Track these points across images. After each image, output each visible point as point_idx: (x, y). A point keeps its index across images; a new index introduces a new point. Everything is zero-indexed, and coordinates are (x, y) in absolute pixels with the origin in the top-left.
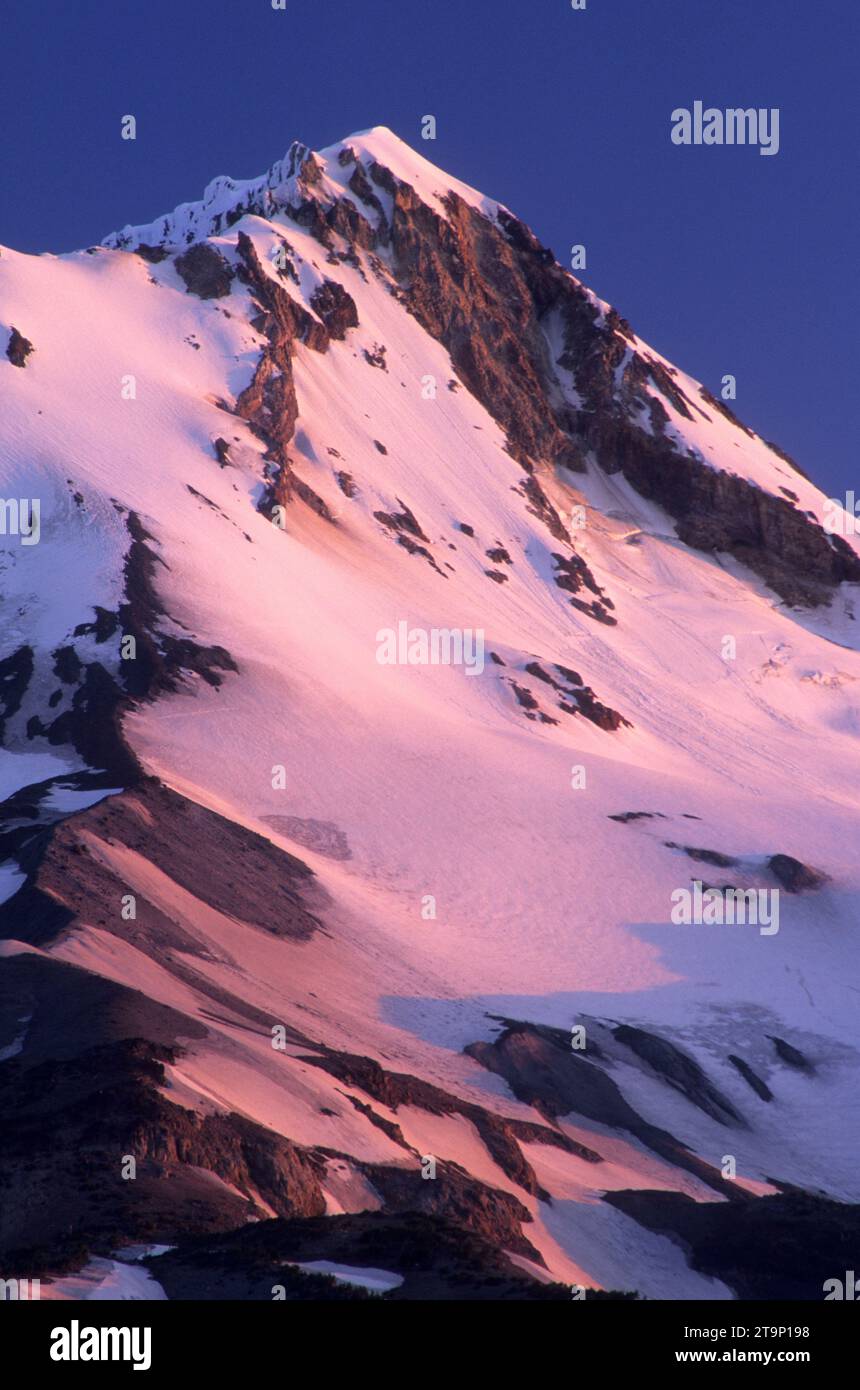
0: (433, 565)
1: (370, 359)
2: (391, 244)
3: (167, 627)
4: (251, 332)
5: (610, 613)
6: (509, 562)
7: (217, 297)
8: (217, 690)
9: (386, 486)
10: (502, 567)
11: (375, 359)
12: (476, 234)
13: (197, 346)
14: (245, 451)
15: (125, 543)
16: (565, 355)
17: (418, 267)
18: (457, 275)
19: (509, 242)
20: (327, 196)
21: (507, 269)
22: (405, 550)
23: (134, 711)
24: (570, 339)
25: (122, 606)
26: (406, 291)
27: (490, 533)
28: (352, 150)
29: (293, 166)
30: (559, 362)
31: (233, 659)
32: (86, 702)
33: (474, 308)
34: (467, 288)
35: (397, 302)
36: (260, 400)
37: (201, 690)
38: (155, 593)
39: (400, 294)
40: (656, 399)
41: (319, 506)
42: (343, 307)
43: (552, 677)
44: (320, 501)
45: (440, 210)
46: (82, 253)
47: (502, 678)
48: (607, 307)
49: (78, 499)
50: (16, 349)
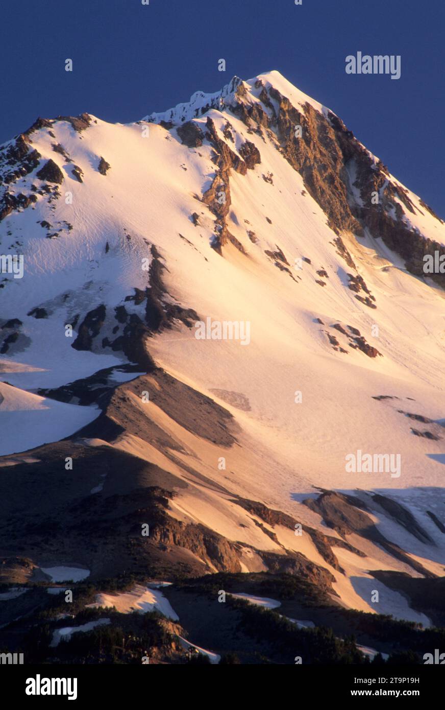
0: (292, 276)
1: (265, 179)
2: (277, 125)
3: (168, 299)
4: (211, 164)
5: (373, 303)
6: (327, 277)
7: (196, 147)
8: (191, 329)
9: (270, 238)
10: (324, 279)
11: (268, 179)
12: (317, 122)
13: (185, 169)
14: (206, 219)
15: (150, 259)
16: (356, 182)
17: (289, 137)
18: (308, 142)
19: (333, 127)
20: (248, 102)
21: (331, 140)
22: (279, 269)
23: (152, 337)
24: (359, 173)
25: (147, 289)
26: (283, 148)
27: (319, 263)
28: (261, 81)
29: (233, 87)
30: (353, 185)
31: (198, 315)
32: (130, 332)
33: (315, 158)
34: (312, 148)
35: (280, 153)
36: (214, 195)
37: (183, 329)
38: (163, 283)
39: (281, 149)
40: (399, 204)
41: (239, 246)
42: (254, 155)
43: (346, 331)
44: (240, 244)
45: (301, 111)
46: (134, 124)
47: (323, 331)
48: (377, 159)
49: (128, 238)
50: (102, 167)
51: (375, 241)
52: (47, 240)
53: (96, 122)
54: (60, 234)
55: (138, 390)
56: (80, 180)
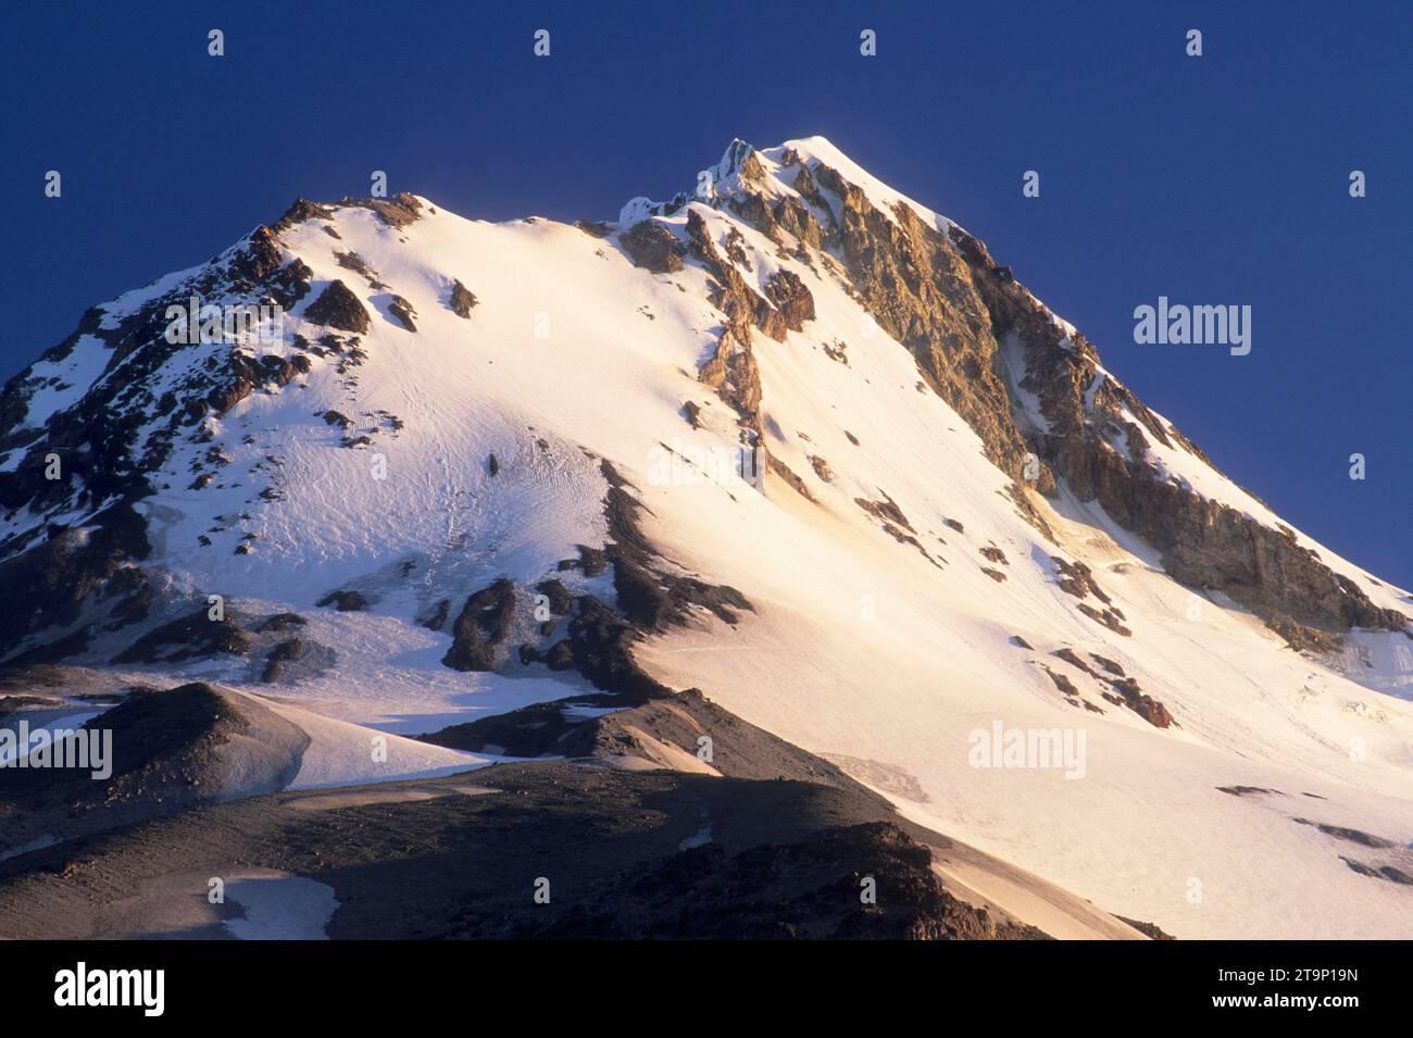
0: (927, 556)
1: (830, 353)
2: (841, 246)
3: (666, 566)
4: (710, 307)
5: (1121, 623)
6: (1005, 563)
7: (668, 271)
8: (734, 628)
9: (860, 474)
10: (998, 566)
11: (836, 353)
12: (928, 247)
13: (651, 317)
14: (716, 415)
15: (602, 487)
16: (1027, 378)
17: (872, 269)
18: (913, 284)
19: (963, 257)
20: (772, 193)
21: (963, 285)
22: (893, 538)
23: (643, 642)
24: (1031, 361)
25: (608, 546)
26: (861, 292)
27: (981, 533)
28: (795, 151)
29: (733, 163)
30: (1020, 385)
31: (748, 599)
32: (585, 632)
33: (932, 319)
34: (924, 297)
35: (855, 302)
36: (724, 375)
37: (716, 626)
38: (643, 536)
39: (856, 294)
40: (1133, 425)
41: (796, 482)
42: (800, 298)
43: (1089, 666)
44: (798, 479)
45: (891, 216)
46: (520, 222)
47: (1033, 662)
48: (1070, 329)
49: (542, 445)
50: (459, 300)
51: (1086, 509)
52: (344, 452)
53: (432, 211)
54: (373, 437)
55: (653, 728)
56: (410, 327)
